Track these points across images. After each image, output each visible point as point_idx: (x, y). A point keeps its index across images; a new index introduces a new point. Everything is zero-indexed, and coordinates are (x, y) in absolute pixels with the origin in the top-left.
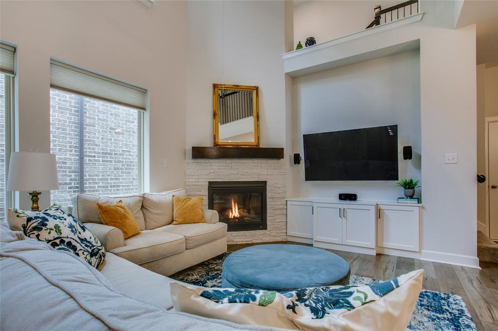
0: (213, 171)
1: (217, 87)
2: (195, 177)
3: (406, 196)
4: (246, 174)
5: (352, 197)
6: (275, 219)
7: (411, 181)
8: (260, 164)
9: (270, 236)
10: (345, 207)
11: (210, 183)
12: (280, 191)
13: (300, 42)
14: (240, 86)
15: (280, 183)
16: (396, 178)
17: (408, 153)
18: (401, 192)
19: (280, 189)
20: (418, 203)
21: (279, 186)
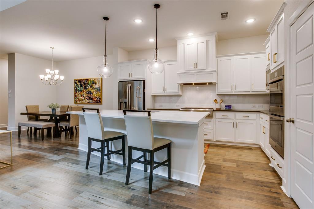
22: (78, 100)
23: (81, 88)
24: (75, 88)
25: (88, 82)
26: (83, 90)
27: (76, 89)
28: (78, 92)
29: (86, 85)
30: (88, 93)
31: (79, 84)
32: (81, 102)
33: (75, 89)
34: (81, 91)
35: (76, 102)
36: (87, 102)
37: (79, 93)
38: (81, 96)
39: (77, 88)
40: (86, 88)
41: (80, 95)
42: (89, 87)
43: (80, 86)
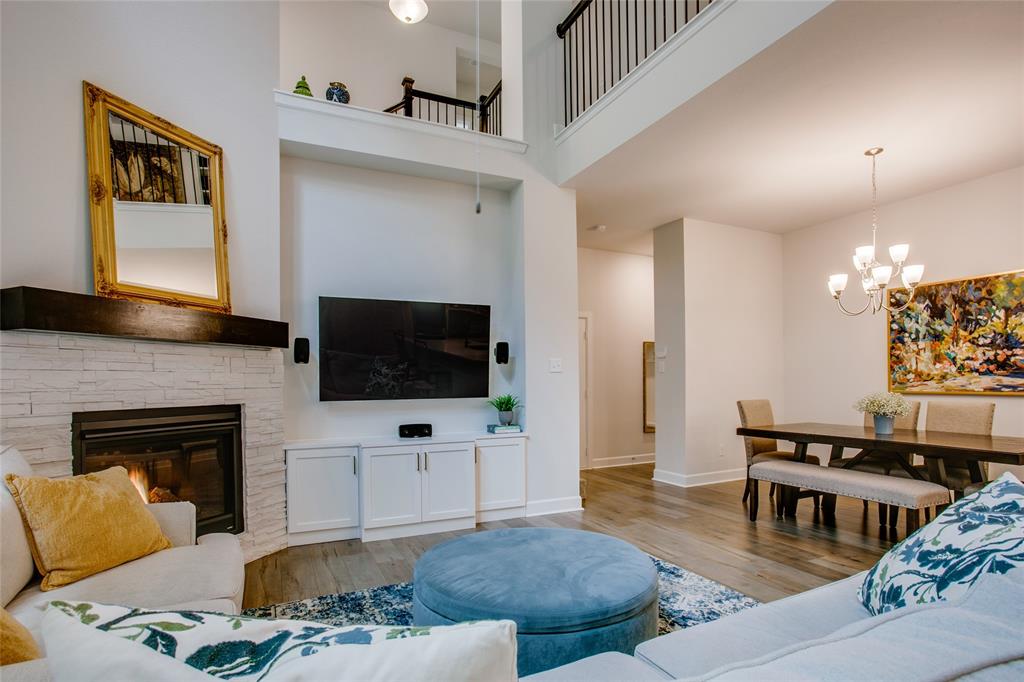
0: (88, 377)
1: (105, 101)
2: (21, 400)
3: (501, 421)
4: (195, 385)
5: (422, 431)
6: (263, 500)
7: (509, 399)
8: (227, 360)
9: (254, 545)
10: (426, 449)
11: (77, 417)
12: (270, 429)
13: (304, 78)
14: (176, 127)
15: (273, 408)
16: (485, 394)
17: (503, 352)
18: (494, 416)
19: (273, 422)
20: (521, 431)
21: (269, 415)
22: (911, 376)
23: (937, 321)
24: (895, 326)
25: (990, 292)
26: (949, 330)
27: (903, 330)
28: (915, 340)
29: (973, 308)
30: (992, 344)
31: (922, 306)
32: (932, 386)
33: (892, 330)
34: (938, 337)
35: (897, 384)
36: (978, 388)
37: (922, 344)
38: (938, 359)
39: (909, 324)
40: (969, 321)
41: (926, 356)
42: (1001, 314)
43: (926, 315)
